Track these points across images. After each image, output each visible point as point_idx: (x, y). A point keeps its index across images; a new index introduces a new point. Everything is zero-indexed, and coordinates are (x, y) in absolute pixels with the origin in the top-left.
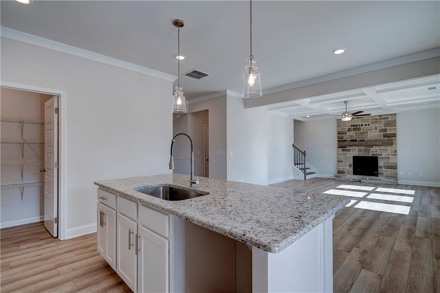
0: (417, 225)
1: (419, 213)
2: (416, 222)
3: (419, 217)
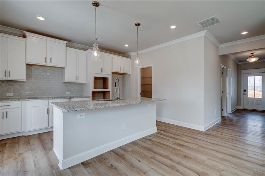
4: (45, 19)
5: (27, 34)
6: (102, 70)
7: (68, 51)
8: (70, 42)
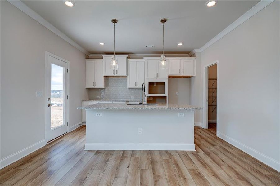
4: (104, 44)
5: (104, 56)
6: (157, 75)
7: (129, 62)
8: (130, 55)
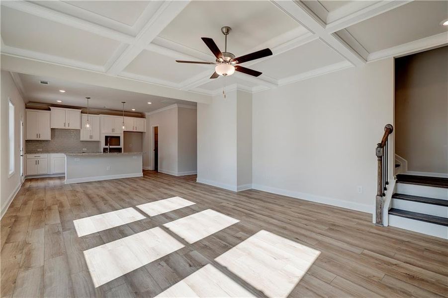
0: (58, 212)
1: (61, 230)
2: (60, 214)
3: (59, 222)
5: (52, 108)
6: (113, 130)
7: (83, 116)
